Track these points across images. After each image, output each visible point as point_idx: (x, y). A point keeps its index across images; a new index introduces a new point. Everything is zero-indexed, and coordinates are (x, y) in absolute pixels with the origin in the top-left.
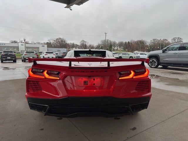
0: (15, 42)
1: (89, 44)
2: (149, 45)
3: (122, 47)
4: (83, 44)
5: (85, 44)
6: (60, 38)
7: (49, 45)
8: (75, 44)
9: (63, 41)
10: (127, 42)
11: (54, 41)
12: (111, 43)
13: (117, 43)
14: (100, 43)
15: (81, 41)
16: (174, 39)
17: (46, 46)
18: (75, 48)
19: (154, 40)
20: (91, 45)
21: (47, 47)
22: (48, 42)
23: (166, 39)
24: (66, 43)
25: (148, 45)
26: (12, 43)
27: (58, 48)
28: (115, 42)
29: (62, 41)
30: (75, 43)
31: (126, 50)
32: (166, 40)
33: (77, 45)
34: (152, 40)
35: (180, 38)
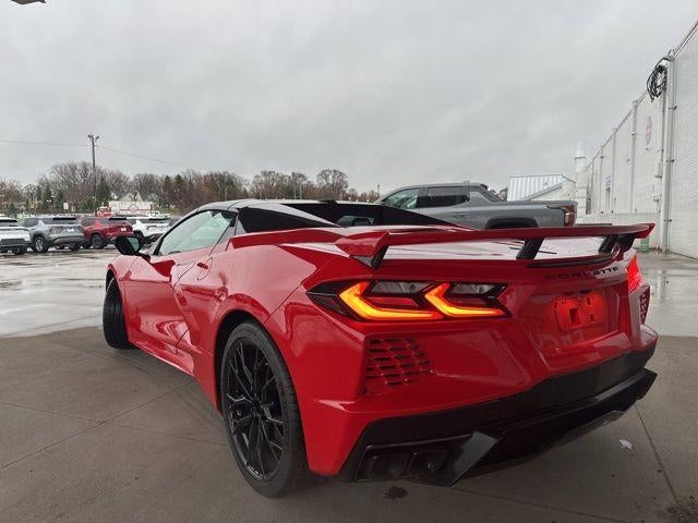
2: (252, 190)
3: (154, 196)
10: (173, 175)
12: (103, 179)
13: (131, 179)
14: (50, 176)
16: (324, 174)
19: (265, 174)
23: (302, 173)
25: (248, 189)
28: (120, 175)
31: (172, 207)
32: (301, 176)
34: (259, 174)
35: (341, 174)
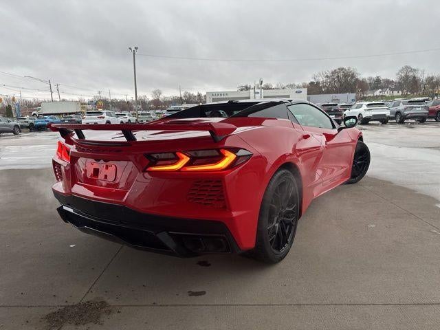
0: (247, 88)
1: (426, 76)
4: (407, 77)
5: (415, 77)
6: (342, 69)
7: (314, 89)
8: (383, 80)
9: (348, 76)
11: (327, 76)
15: (401, 71)
17: (305, 91)
18: (382, 89)
20: (432, 78)
21: (308, 94)
22: (313, 80)
24: (357, 79)
26: (242, 90)
27: (335, 93)
29: (346, 75)
30: (383, 77)
33: (388, 82)
